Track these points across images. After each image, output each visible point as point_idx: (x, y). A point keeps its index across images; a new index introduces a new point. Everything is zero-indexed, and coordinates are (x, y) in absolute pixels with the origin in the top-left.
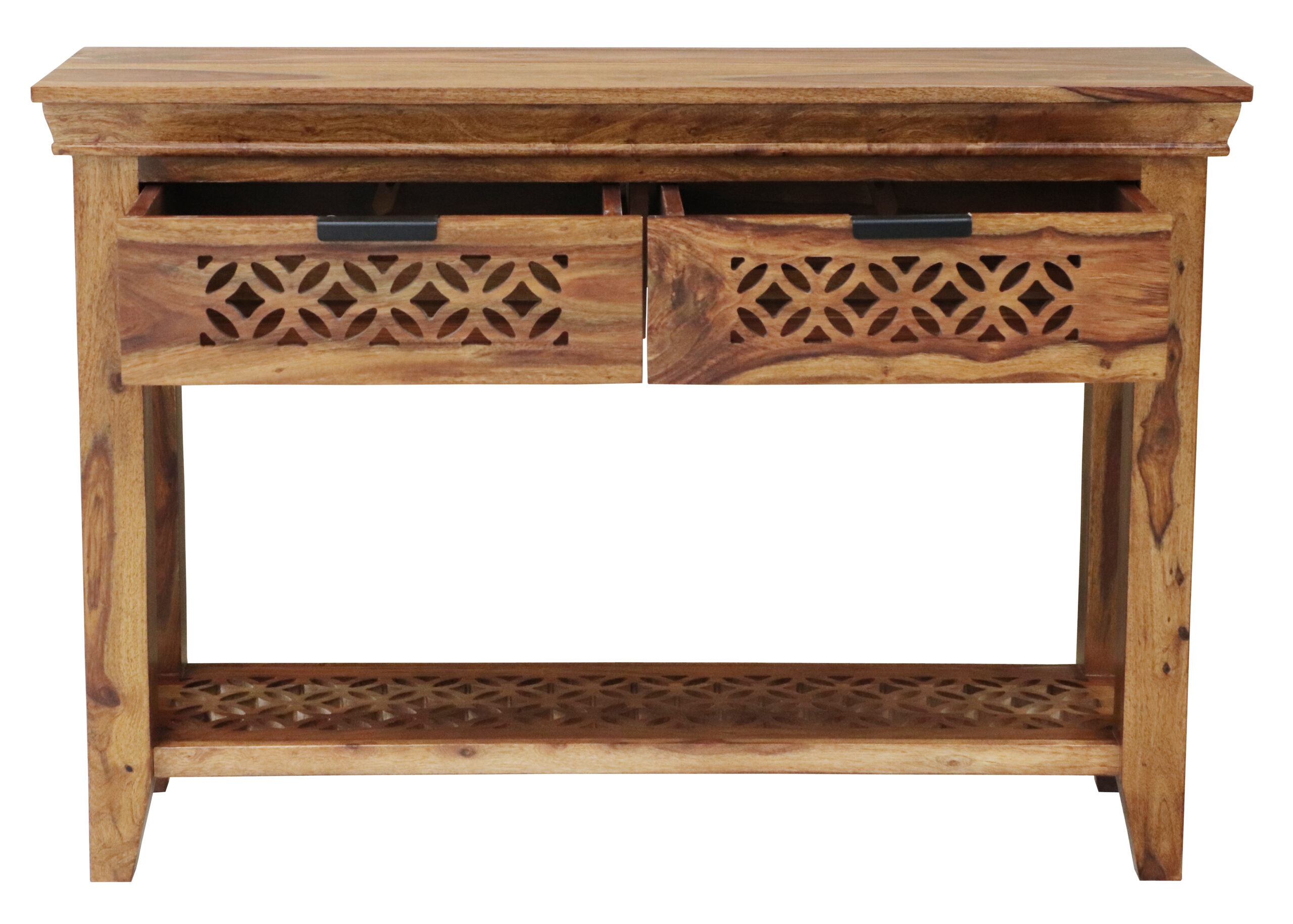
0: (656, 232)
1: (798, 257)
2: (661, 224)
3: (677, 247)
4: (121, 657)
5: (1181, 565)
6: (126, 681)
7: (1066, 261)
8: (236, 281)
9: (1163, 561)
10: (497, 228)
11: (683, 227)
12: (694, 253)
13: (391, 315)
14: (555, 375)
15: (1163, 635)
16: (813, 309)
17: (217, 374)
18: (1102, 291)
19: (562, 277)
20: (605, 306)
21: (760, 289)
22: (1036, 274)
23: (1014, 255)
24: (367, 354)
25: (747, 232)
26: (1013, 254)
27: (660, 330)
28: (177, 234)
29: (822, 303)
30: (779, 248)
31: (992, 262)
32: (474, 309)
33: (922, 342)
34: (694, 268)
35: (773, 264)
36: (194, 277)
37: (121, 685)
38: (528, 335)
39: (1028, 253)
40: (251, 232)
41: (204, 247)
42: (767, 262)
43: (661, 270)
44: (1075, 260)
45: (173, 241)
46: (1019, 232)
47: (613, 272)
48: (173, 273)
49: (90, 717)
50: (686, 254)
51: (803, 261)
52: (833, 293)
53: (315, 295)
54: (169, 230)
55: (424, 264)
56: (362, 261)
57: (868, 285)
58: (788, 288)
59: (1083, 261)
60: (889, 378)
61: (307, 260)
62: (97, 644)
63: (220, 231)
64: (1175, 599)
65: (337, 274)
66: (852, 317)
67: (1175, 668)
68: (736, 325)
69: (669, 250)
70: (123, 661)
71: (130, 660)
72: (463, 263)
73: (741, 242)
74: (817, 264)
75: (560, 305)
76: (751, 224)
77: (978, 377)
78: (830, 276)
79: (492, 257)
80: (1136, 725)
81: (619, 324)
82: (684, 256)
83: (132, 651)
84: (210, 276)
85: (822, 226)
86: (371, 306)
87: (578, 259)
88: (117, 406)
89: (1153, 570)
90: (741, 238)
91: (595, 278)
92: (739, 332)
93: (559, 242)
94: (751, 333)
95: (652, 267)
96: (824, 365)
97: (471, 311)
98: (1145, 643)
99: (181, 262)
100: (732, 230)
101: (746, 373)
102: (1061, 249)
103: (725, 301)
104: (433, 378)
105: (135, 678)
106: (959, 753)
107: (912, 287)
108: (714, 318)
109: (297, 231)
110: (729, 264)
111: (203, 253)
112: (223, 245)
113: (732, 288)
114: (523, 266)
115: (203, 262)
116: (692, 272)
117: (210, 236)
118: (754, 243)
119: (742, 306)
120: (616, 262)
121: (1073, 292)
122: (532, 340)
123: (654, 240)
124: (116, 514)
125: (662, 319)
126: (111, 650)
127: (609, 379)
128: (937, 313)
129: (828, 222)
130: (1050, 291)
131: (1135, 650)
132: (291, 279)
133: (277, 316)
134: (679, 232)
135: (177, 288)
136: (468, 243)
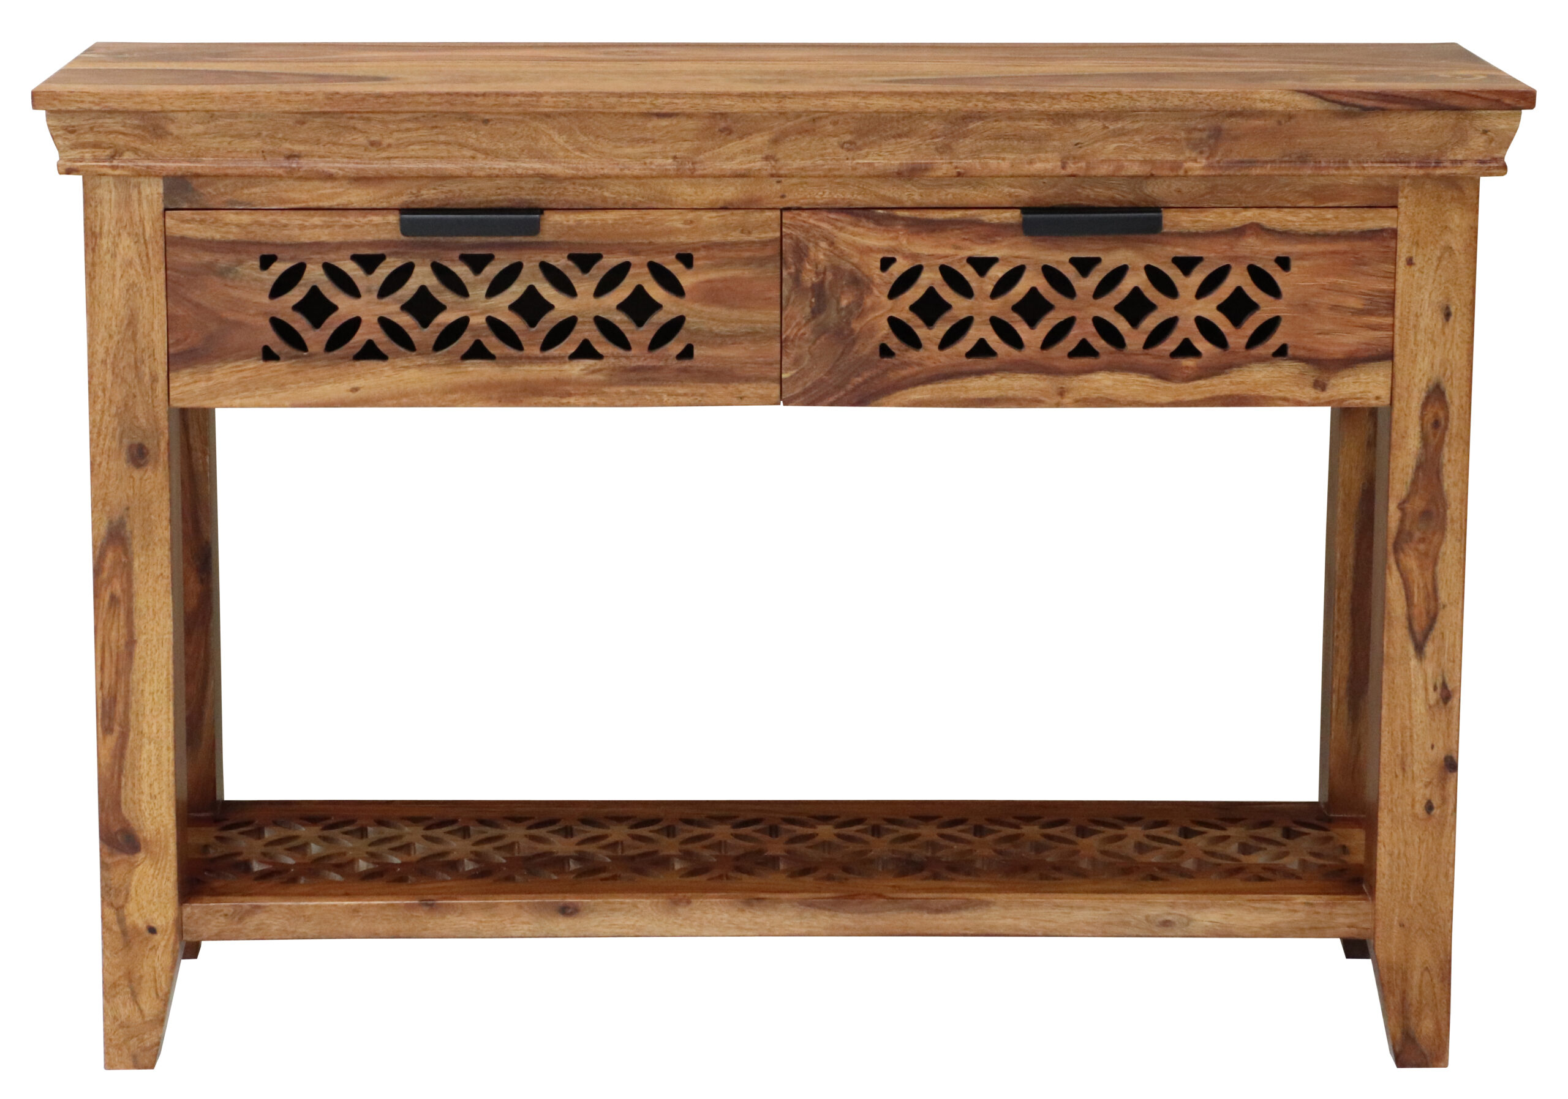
0: (794, 227)
1: (959, 257)
2: (799, 218)
3: (817, 244)
4: (142, 793)
5: (1447, 679)
6: (148, 822)
7: (1274, 264)
8: (305, 285)
9: (1426, 674)
10: (610, 222)
11: (823, 220)
12: (836, 252)
13: (486, 325)
14: (678, 395)
15: (1425, 766)
16: (977, 319)
17: (282, 395)
18: (1316, 300)
19: (687, 279)
20: (736, 314)
21: (914, 294)
22: (1238, 279)
23: (1212, 257)
24: (458, 370)
25: (899, 227)
26: (1212, 255)
27: (797, 342)
28: (235, 230)
29: (987, 311)
30: (936, 247)
31: (1186, 265)
32: (583, 317)
33: (1103, 359)
34: (837, 270)
35: (930, 266)
36: (255, 280)
37: (142, 827)
38: (647, 347)
39: (1229, 253)
40: (322, 227)
41: (266, 244)
42: (923, 263)
43: (798, 271)
44: (1284, 263)
45: (231, 237)
46: (1219, 229)
47: (746, 273)
48: (231, 275)
49: (104, 866)
50: (828, 253)
51: (965, 261)
52: (1000, 300)
53: (396, 301)
54: (227, 224)
55: (525, 264)
56: (452, 261)
57: (1041, 291)
58: (947, 294)
59: (1294, 264)
60: (1066, 400)
61: (388, 260)
62: (113, 776)
63: (285, 226)
64: (1440, 721)
65: (423, 277)
66: (1022, 328)
67: (1439, 807)
68: (886, 337)
69: (807, 248)
70: (145, 798)
71: (153, 797)
72: (570, 263)
73: (892, 239)
74: (982, 265)
75: (684, 312)
76: (903, 218)
77: (1170, 399)
78: (997, 280)
79: (604, 256)
80: (1391, 876)
81: (753, 335)
82: (824, 254)
83: (156, 785)
84: (275, 278)
85: (987, 221)
86: (462, 314)
87: (705, 258)
88: (137, 483)
89: (1413, 686)
90: (892, 235)
91: (725, 280)
92: (889, 345)
93: (683, 239)
94: (904, 346)
95: (788, 268)
96: (990, 384)
97: (580, 319)
98: (1404, 776)
99: (240, 263)
100: (881, 225)
101: (898, 393)
102: (1267, 249)
103: (873, 309)
104: (535, 400)
105: (159, 819)
106: (1174, 912)
107: (1092, 294)
108: (861, 328)
109: (376, 225)
110: (878, 264)
111: (267, 251)
112: (289, 242)
113: (880, 293)
114: (641, 266)
115: (266, 262)
116: (834, 275)
117: (274, 231)
118: (908, 239)
119: (894, 315)
120: (748, 262)
121: (1281, 301)
122: (650, 355)
123: (790, 236)
124: (136, 616)
125: (799, 330)
126: (130, 784)
127: (742, 400)
128: (1122, 325)
129: (995, 216)
130: (1254, 299)
131: (1391, 785)
132: (369, 282)
133: (353, 325)
134: (819, 227)
135: (236, 293)
136: (577, 239)
